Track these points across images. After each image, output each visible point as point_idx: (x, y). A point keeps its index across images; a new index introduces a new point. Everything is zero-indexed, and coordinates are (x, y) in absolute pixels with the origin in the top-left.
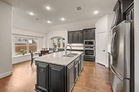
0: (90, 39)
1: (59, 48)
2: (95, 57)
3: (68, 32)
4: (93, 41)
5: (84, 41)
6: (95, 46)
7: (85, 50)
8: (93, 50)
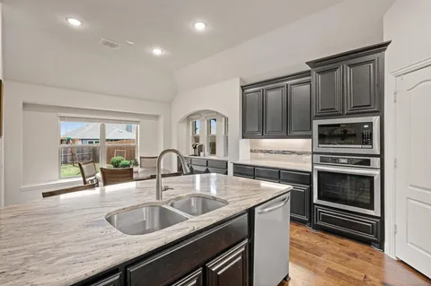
0: (349, 115)
1: (213, 157)
2: (382, 218)
3: (243, 88)
4: (371, 124)
5: (316, 123)
6: (381, 156)
7: (320, 173)
8: (371, 178)
